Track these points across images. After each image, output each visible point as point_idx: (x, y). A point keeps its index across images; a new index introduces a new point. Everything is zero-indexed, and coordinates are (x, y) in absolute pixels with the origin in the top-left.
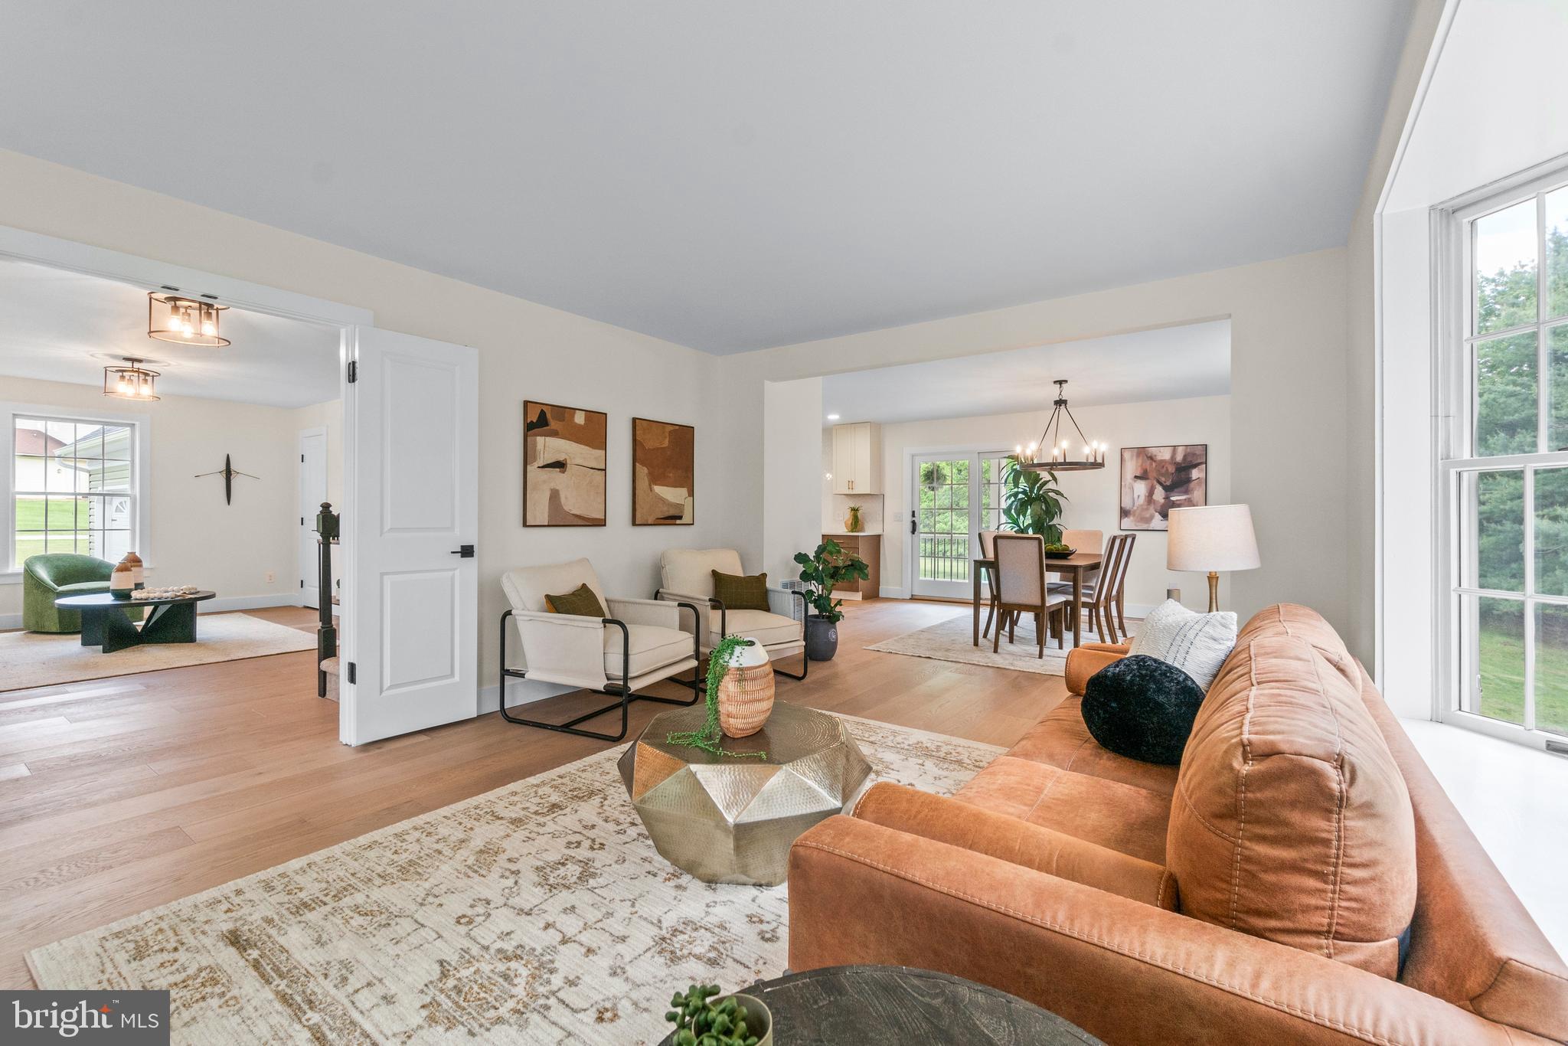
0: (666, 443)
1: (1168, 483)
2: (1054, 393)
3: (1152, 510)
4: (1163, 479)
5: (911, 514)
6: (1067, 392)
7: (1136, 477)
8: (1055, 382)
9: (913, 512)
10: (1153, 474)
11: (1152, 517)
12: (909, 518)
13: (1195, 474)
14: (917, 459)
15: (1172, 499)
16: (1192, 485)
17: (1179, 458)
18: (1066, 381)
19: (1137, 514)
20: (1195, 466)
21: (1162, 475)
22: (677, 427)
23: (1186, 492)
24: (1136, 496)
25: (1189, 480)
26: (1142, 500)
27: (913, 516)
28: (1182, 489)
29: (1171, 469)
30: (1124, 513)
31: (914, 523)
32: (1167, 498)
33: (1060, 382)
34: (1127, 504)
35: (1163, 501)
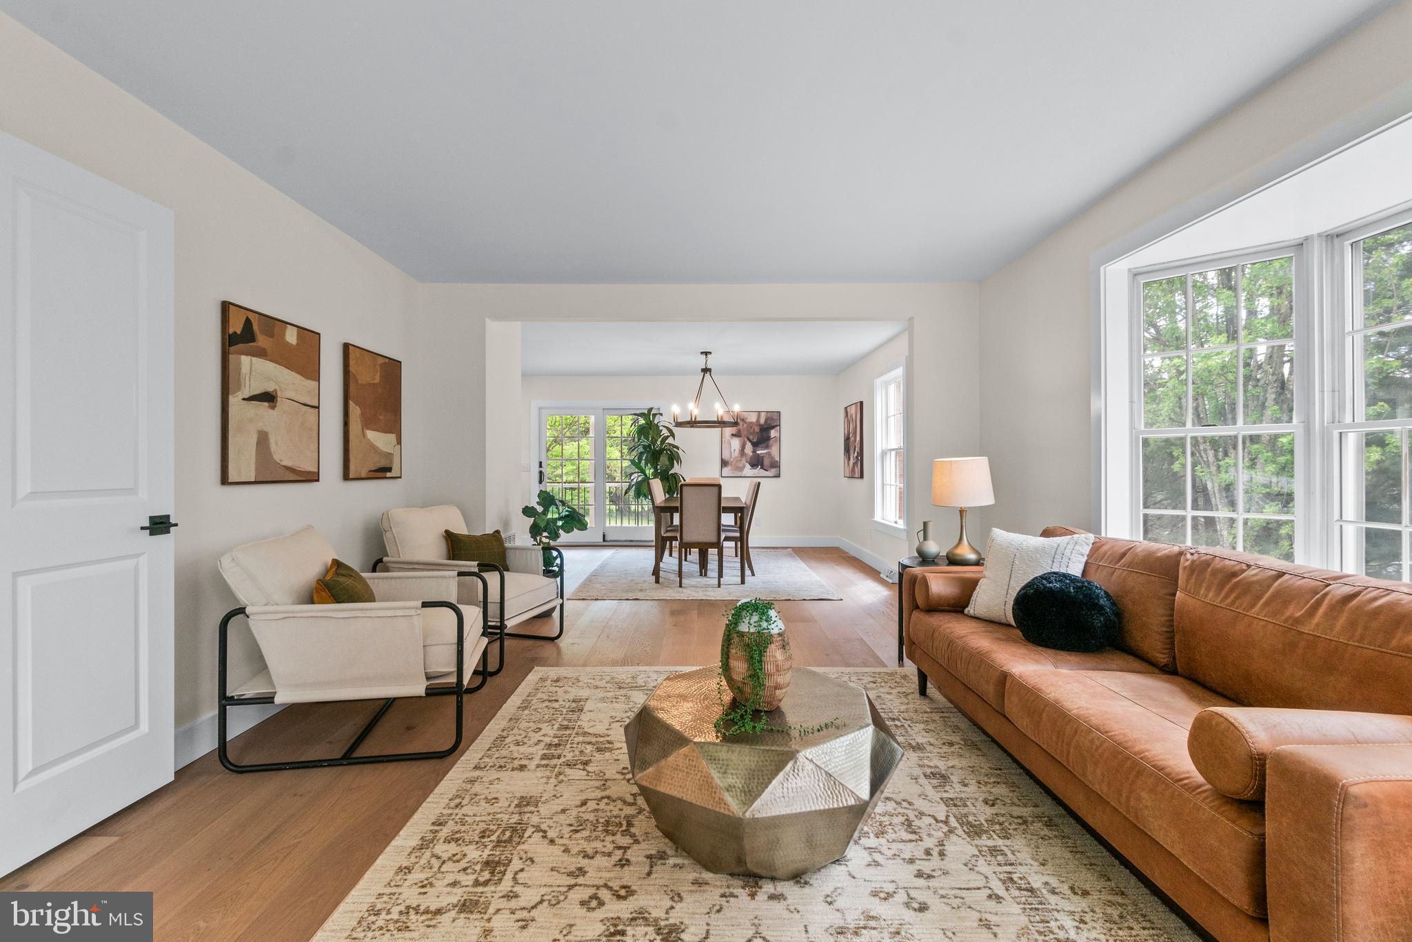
0: (377, 380)
1: (755, 440)
2: (701, 362)
3: (744, 461)
4: (751, 437)
5: (538, 465)
6: (712, 362)
7: (733, 435)
8: (702, 353)
9: (541, 463)
10: (744, 433)
11: (744, 467)
12: (536, 470)
13: (773, 433)
14: (543, 411)
15: (758, 452)
16: (771, 442)
17: (762, 421)
18: (710, 353)
19: (734, 463)
20: (773, 427)
21: (751, 434)
22: (387, 360)
23: (767, 447)
24: (732, 450)
25: (768, 438)
26: (737, 453)
27: (541, 466)
28: (764, 445)
29: (757, 429)
30: (724, 463)
31: (541, 473)
32: (754, 452)
33: (706, 353)
34: (726, 456)
35: (751, 454)
